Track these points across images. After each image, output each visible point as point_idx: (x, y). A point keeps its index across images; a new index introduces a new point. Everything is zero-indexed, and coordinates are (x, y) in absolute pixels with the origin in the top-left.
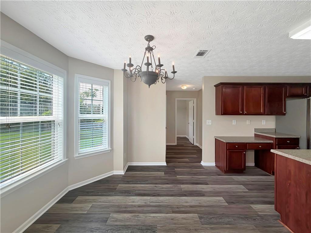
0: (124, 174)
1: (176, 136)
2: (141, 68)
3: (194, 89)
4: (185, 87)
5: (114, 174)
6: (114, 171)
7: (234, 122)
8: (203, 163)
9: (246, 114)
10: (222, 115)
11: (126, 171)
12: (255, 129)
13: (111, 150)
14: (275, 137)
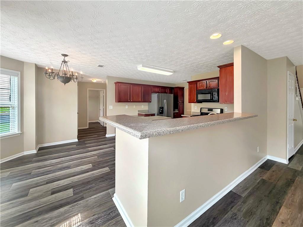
0: (36, 152)
1: (88, 122)
2: (59, 73)
3: (103, 82)
4: (95, 81)
5: (25, 154)
6: (24, 152)
7: (127, 107)
8: (107, 136)
9: (132, 102)
10: (118, 102)
11: (38, 151)
12: (138, 110)
13: (21, 133)
14: (144, 114)
